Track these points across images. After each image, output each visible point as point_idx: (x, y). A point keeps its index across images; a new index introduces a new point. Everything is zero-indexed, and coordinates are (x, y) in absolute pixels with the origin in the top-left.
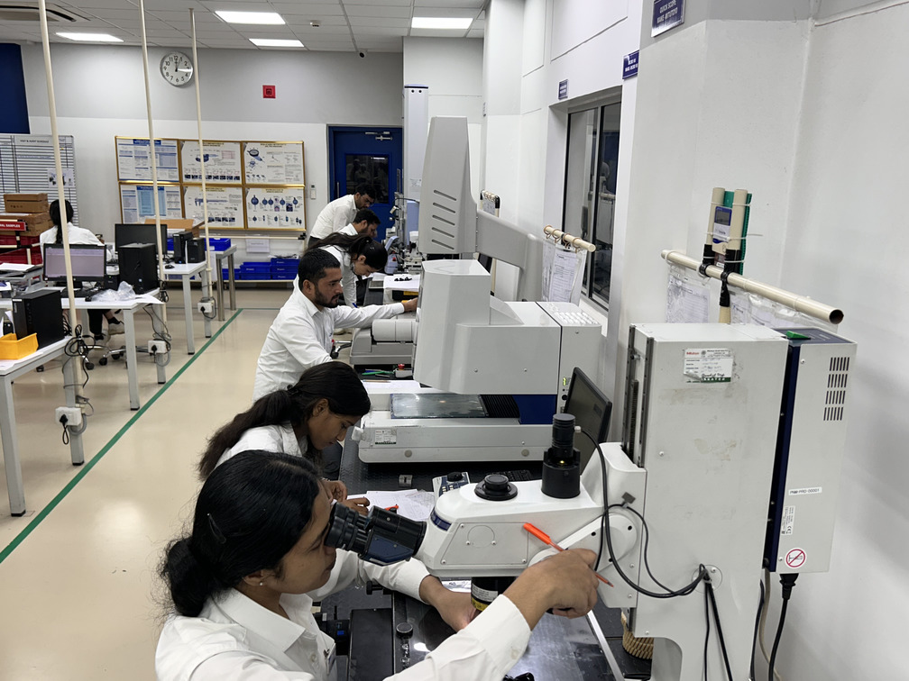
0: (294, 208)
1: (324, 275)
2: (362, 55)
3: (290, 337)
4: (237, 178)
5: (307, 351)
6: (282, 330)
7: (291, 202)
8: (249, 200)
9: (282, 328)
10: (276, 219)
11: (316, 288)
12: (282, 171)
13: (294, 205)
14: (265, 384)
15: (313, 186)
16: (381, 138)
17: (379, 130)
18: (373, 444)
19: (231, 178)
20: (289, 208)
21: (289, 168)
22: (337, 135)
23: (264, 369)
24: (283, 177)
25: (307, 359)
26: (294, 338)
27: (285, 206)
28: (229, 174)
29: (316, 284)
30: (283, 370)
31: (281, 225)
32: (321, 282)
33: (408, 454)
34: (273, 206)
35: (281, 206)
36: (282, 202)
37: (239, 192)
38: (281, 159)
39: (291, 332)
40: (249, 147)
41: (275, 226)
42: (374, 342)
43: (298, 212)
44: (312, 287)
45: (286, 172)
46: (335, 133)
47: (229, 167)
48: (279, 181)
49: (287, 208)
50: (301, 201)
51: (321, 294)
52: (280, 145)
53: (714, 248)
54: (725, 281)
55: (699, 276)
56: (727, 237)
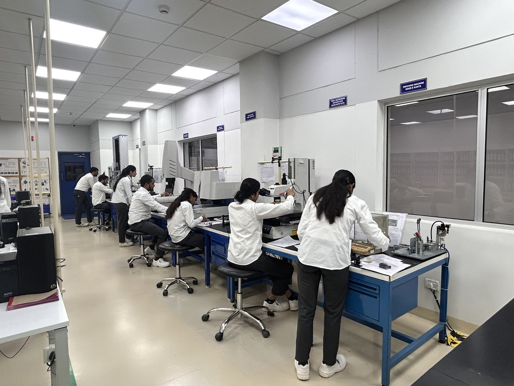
0: (44, 184)
2: (74, 126)
4: (17, 173)
7: (43, 182)
8: (22, 182)
10: (36, 189)
15: (53, 175)
16: (81, 156)
17: (80, 153)
19: (13, 173)
21: (42, 168)
28: (13, 171)
37: (18, 179)
40: (22, 160)
41: (35, 192)
43: (47, 186)
46: (60, 154)
47: (13, 169)
50: (48, 181)
53: (274, 157)
54: (279, 162)
55: (271, 164)
56: (278, 155)
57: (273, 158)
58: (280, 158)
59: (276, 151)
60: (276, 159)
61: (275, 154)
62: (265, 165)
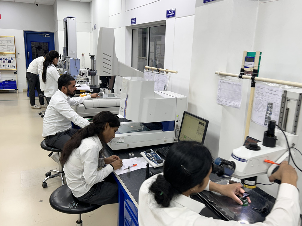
0: (11, 62)
1: (70, 83)
2: (37, 5)
3: (61, 109)
5: (69, 113)
6: (57, 106)
7: (10, 59)
9: (57, 105)
10: (4, 66)
11: (68, 89)
12: (5, 47)
13: (11, 61)
14: (49, 127)
15: (19, 53)
16: (45, 36)
17: (45, 33)
18: (116, 143)
20: (9, 62)
21: (9, 46)
22: (27, 34)
23: (49, 122)
24: (6, 50)
25: (69, 116)
26: (63, 108)
27: (7, 61)
29: (67, 87)
30: (57, 121)
31: (6, 68)
32: (69, 86)
33: (128, 146)
34: (2, 61)
35: (6, 61)
36: (6, 59)
38: (5, 43)
39: (61, 107)
41: (4, 68)
42: (86, 108)
43: (13, 63)
44: (66, 88)
45: (8, 48)
46: (26, 33)
48: (5, 51)
49: (9, 61)
50: (14, 59)
51: (69, 91)
52: (4, 37)
53: (245, 69)
54: (253, 79)
55: (238, 79)
56: (252, 66)
57: (242, 70)
58: (255, 73)
59: (250, 58)
60: (248, 72)
61: (248, 64)
62: (227, 79)
